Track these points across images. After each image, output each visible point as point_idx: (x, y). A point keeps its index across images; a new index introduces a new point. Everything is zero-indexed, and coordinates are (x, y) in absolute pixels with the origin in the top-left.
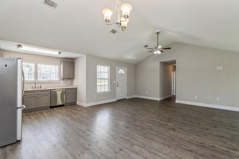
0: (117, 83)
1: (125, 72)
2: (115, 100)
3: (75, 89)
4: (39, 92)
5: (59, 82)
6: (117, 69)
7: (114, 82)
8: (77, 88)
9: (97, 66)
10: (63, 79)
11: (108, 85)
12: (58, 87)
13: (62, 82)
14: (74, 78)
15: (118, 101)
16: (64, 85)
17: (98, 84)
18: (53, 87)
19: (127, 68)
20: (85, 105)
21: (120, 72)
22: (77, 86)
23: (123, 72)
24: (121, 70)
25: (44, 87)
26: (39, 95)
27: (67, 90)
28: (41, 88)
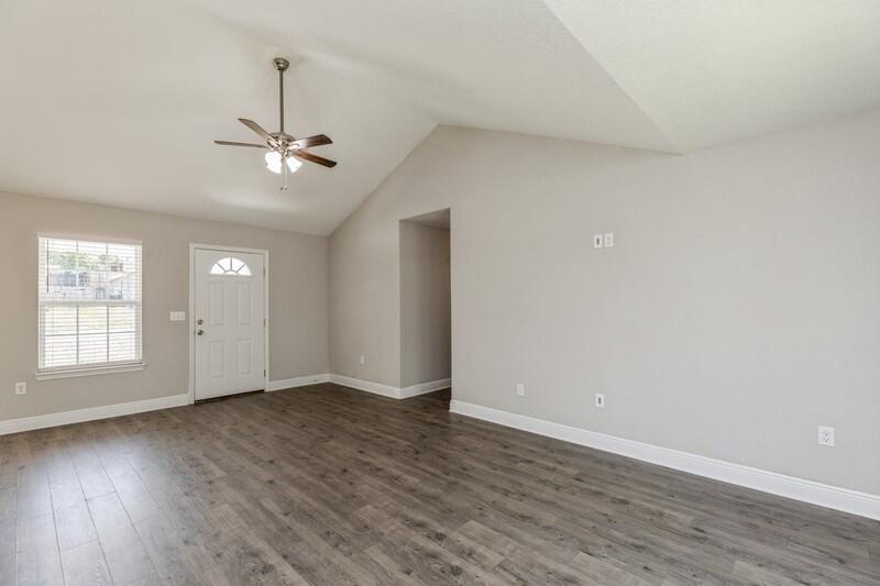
0: (200, 322)
1: (252, 272)
2: (184, 400)
6: (197, 253)
7: (177, 316)
9: (42, 240)
11: (137, 331)
15: (198, 403)
19: (267, 253)
21: (216, 270)
23: (245, 272)
24: (225, 262)
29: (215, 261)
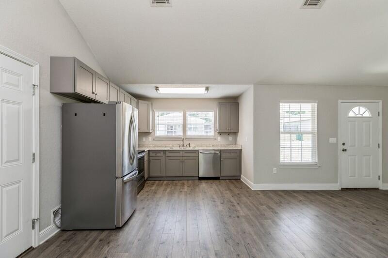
0: (344, 144)
2: (336, 187)
3: (238, 152)
4: (184, 152)
5: (215, 139)
7: (332, 140)
8: (241, 150)
9: (281, 104)
10: (220, 133)
11: (313, 148)
12: (213, 146)
13: (219, 138)
14: (238, 132)
16: (221, 143)
17: (283, 143)
18: (206, 146)
20: (254, 186)
21: (351, 114)
22: (242, 146)
23: (367, 114)
24: (356, 109)
25: (194, 146)
26: (184, 158)
27: (223, 152)
28: (190, 146)
29: (350, 109)
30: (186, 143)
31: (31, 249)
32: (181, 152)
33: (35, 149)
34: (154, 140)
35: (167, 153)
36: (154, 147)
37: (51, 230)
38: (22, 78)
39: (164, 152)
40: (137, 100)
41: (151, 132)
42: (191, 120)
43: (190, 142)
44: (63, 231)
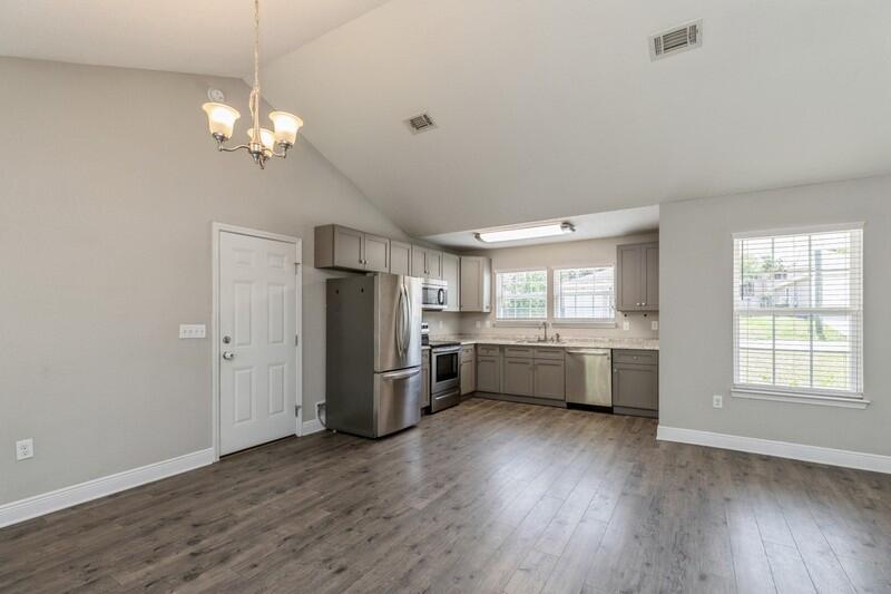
3: (655, 356)
4: (536, 351)
5: (617, 326)
10: (626, 313)
11: (854, 352)
13: (626, 325)
25: (569, 340)
26: (536, 362)
27: (620, 355)
28: (558, 340)
30: (551, 332)
31: (294, 437)
32: (531, 350)
33: (299, 332)
34: (494, 326)
35: (506, 350)
36: (495, 338)
37: (316, 425)
38: (286, 259)
39: (502, 347)
40: (457, 257)
41: (485, 310)
42: (564, 286)
43: (558, 331)
44: (328, 430)
